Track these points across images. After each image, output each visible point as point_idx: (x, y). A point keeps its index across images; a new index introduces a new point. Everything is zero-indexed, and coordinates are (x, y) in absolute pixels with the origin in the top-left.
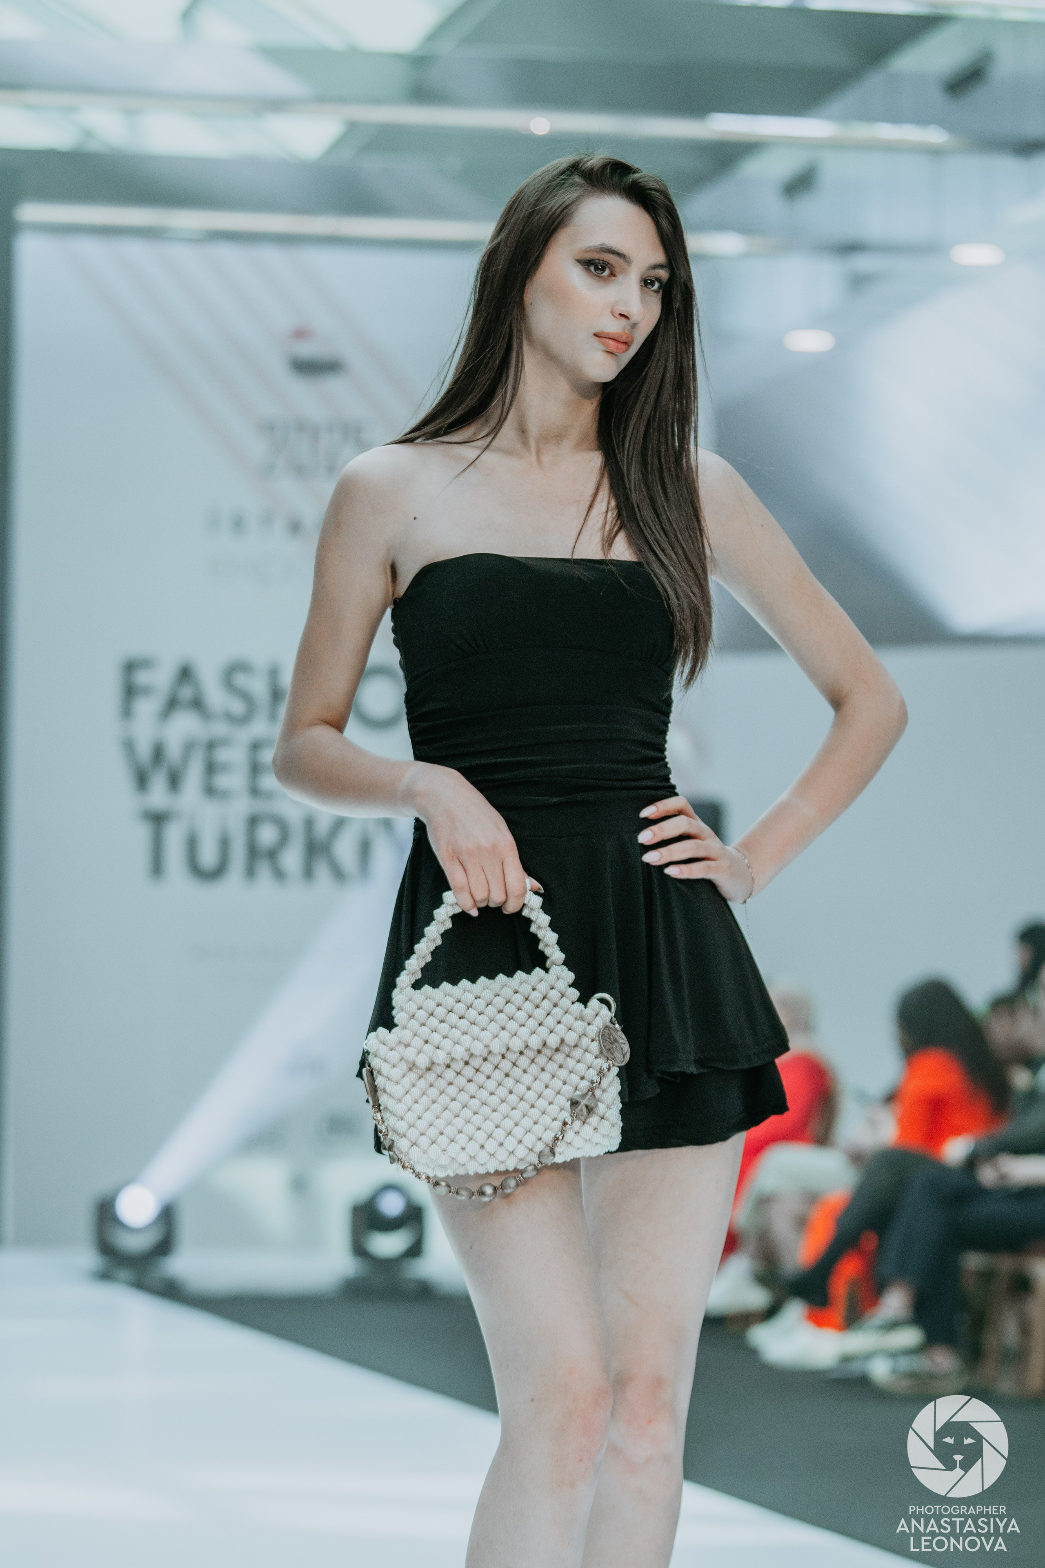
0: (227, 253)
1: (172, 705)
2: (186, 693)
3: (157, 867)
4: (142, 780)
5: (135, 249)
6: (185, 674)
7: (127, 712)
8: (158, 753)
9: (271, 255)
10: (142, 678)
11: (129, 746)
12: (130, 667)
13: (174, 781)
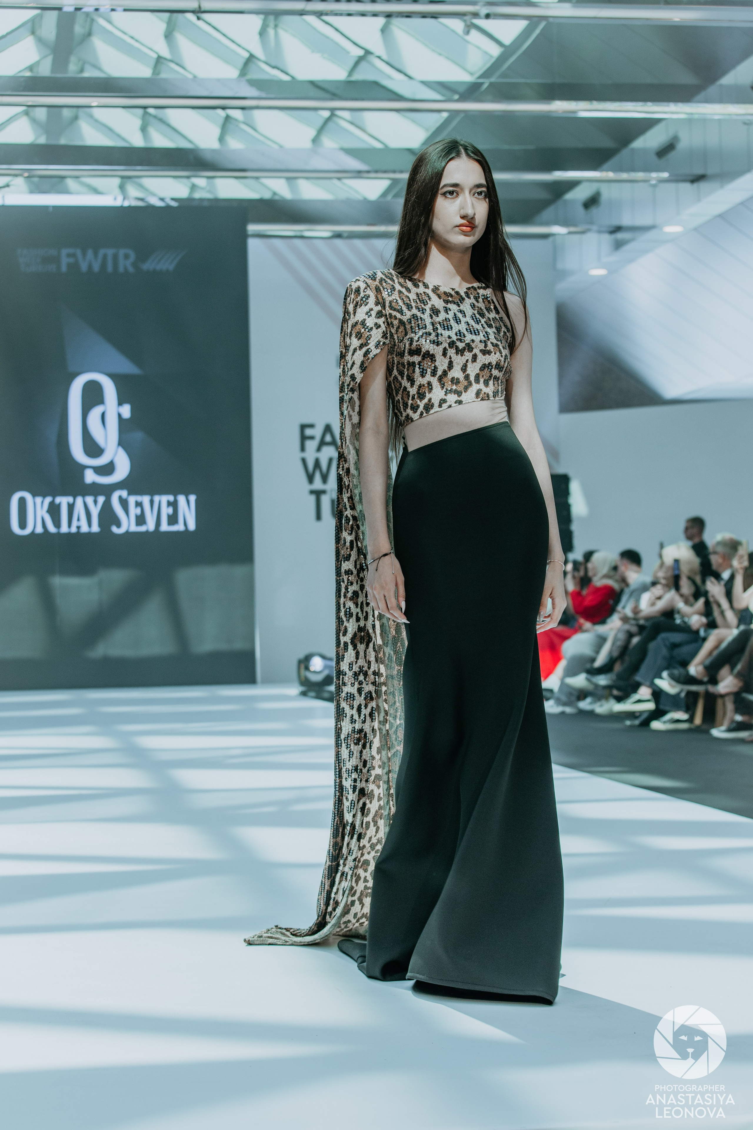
0: (338, 242)
1: (322, 443)
2: (328, 438)
3: (319, 517)
4: (311, 479)
5: (298, 242)
6: (328, 429)
7: (303, 449)
8: (317, 464)
9: (358, 243)
10: (308, 432)
11: (304, 461)
12: (303, 427)
13: (325, 478)
